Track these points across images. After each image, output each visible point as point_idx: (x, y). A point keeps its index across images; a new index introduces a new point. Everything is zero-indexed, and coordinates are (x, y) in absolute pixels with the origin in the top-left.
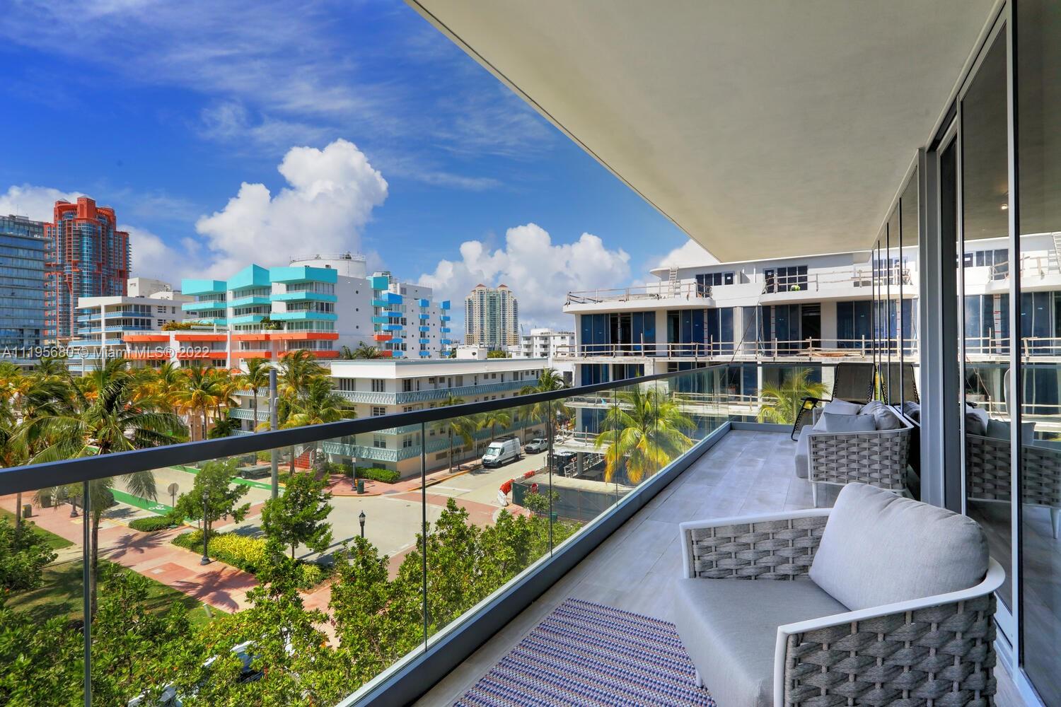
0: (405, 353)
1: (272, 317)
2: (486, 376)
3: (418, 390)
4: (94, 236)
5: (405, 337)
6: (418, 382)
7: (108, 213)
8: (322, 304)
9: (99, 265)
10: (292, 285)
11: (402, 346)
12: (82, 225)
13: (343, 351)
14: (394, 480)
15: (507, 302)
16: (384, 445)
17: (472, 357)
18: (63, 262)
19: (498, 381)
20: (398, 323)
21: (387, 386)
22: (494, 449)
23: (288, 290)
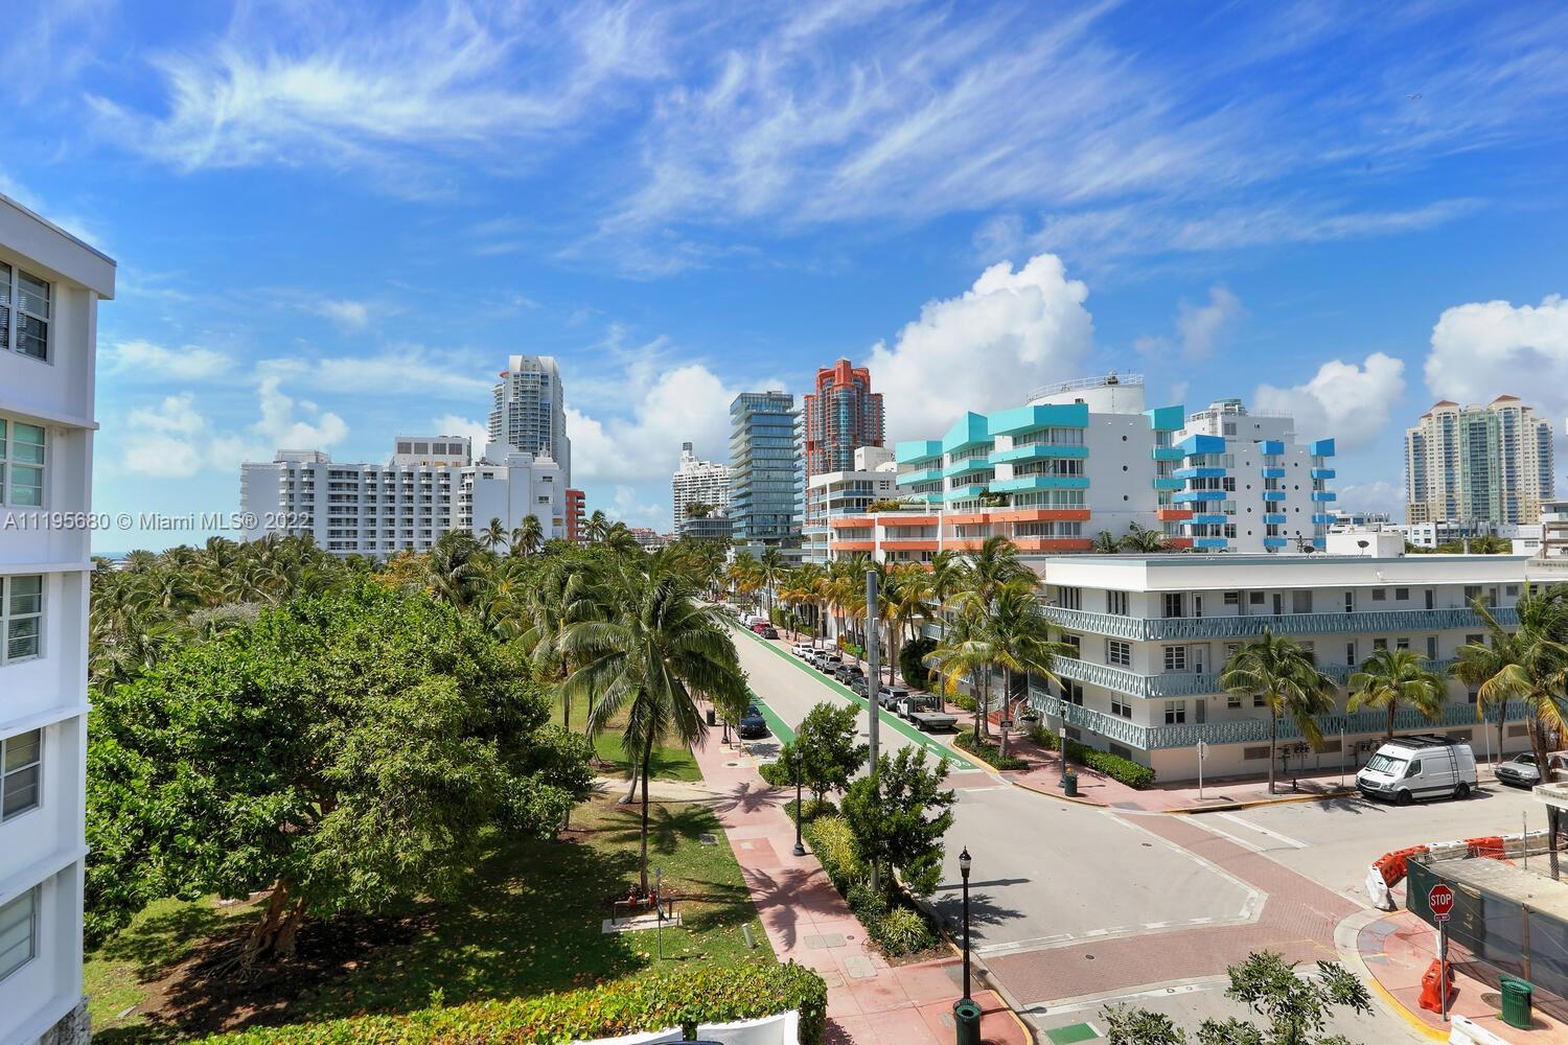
0: (1231, 542)
1: (993, 487)
2: (1379, 593)
3: (1199, 614)
4: (850, 403)
5: (1233, 513)
6: (1198, 600)
7: (862, 374)
8: (1064, 463)
9: (854, 436)
10: (1020, 437)
11: (1227, 529)
12: (838, 393)
13: (1099, 539)
14: (1142, 783)
15: (1518, 430)
16: (1127, 713)
17: (1358, 551)
18: (824, 437)
19: (1417, 604)
20: (1217, 487)
21: (1132, 606)
22: (1391, 759)
23: (1015, 444)
